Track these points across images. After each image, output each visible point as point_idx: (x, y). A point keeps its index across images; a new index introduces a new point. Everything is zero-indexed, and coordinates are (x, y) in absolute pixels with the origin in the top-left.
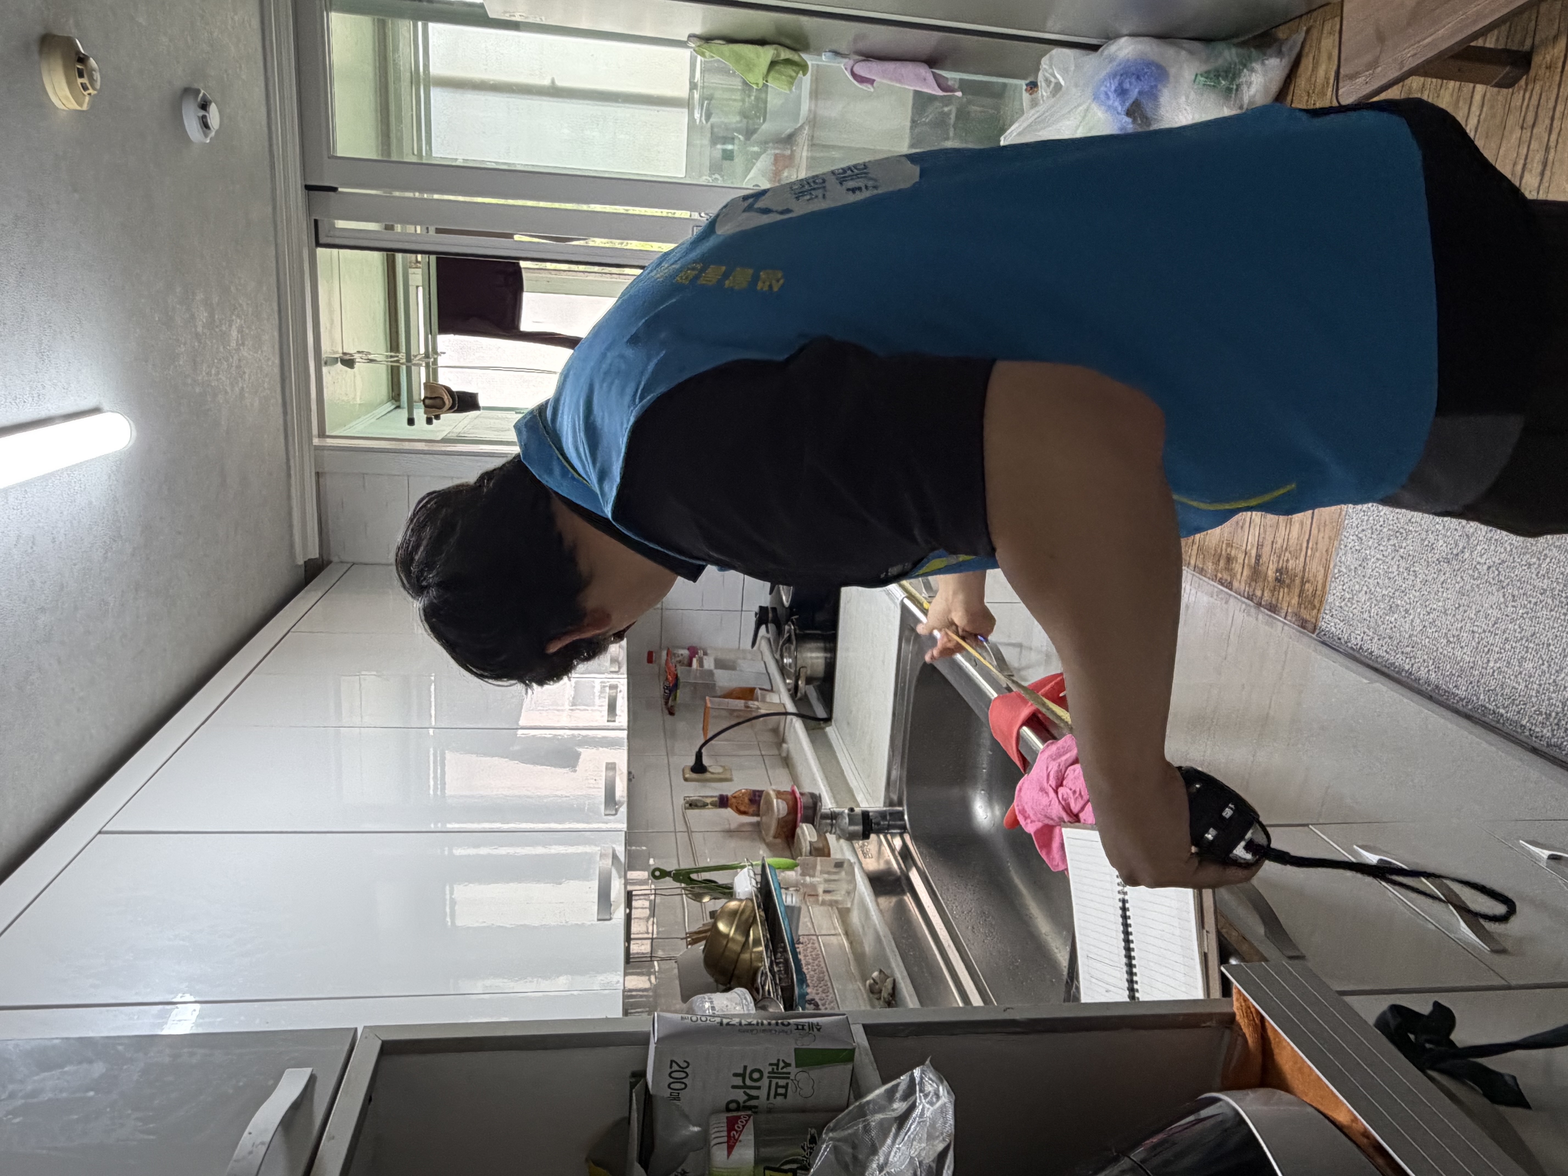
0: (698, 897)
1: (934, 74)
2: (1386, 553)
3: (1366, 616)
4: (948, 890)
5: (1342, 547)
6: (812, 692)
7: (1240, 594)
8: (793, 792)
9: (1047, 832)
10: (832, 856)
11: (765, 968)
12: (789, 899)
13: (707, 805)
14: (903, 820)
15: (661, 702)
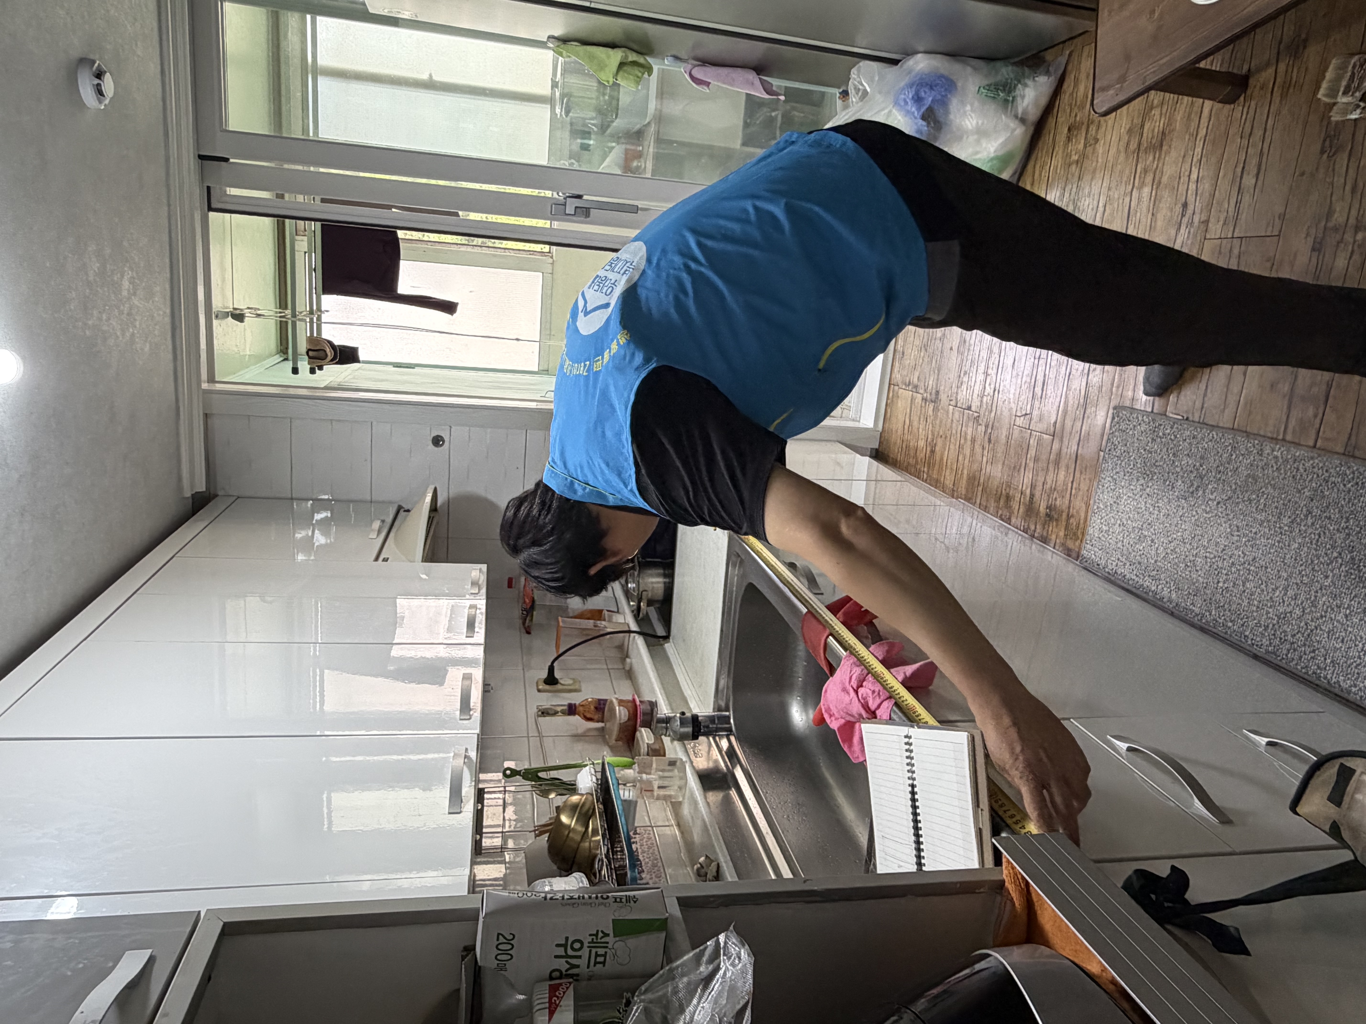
0: (545, 794)
1: (760, 79)
2: (1135, 492)
3: (1120, 545)
4: (767, 784)
5: (1100, 487)
6: (653, 613)
7: (1017, 528)
8: (634, 700)
9: (849, 727)
10: (667, 756)
11: (601, 854)
12: (627, 793)
13: (558, 712)
14: (730, 723)
15: (518, 622)
